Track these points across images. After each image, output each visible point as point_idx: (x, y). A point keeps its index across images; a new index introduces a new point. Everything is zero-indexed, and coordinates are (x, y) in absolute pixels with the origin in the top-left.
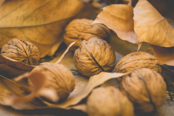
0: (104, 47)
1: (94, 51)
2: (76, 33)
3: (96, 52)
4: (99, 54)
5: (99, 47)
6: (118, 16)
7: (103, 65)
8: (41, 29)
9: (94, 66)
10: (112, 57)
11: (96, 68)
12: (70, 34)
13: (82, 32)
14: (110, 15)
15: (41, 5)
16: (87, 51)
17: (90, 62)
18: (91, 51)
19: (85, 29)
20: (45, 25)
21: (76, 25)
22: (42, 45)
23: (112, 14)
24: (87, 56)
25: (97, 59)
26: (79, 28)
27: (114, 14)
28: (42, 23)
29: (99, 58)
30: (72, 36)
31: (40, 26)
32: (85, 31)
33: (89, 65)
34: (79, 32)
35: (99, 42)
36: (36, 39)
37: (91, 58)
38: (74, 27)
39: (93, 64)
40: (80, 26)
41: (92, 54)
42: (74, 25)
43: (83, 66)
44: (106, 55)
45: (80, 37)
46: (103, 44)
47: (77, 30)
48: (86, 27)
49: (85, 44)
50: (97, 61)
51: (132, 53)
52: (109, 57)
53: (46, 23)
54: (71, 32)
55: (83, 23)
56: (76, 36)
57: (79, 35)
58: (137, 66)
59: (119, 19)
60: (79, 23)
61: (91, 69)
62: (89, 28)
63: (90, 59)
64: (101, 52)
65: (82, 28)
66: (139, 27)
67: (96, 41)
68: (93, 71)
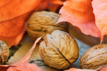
0: (68, 40)
1: (60, 46)
2: (39, 26)
3: (62, 47)
4: (66, 48)
5: (64, 42)
6: (77, 9)
7: (70, 58)
8: (6, 24)
9: (61, 60)
10: (76, 49)
11: (63, 61)
12: (33, 27)
13: (45, 25)
14: (70, 9)
15: (6, 3)
16: (53, 46)
17: (57, 56)
18: (58, 46)
19: (47, 21)
20: (10, 20)
21: (39, 19)
22: (8, 38)
23: (71, 8)
24: (54, 51)
25: (64, 53)
26: (41, 21)
27: (73, 8)
28: (7, 19)
29: (65, 52)
30: (35, 29)
31: (6, 21)
32: (47, 24)
33: (57, 59)
34: (42, 25)
35: (63, 36)
36: (2, 33)
37: (59, 53)
38: (37, 21)
39: (60, 58)
40: (42, 19)
41: (58, 49)
42: (35, 19)
43: (51, 60)
44: (72, 49)
45: (43, 30)
46: (67, 37)
47: (40, 23)
48: (48, 20)
49: (50, 39)
50: (64, 55)
51: (96, 46)
52: (74, 50)
53: (11, 18)
54: (34, 26)
55: (44, 17)
56: (39, 28)
57: (42, 28)
58: (102, 60)
59: (78, 12)
60: (41, 17)
61: (59, 62)
62: (51, 21)
63: (57, 54)
64: (67, 46)
65: (44, 21)
66: (100, 21)
67: (60, 35)
68: (60, 64)
